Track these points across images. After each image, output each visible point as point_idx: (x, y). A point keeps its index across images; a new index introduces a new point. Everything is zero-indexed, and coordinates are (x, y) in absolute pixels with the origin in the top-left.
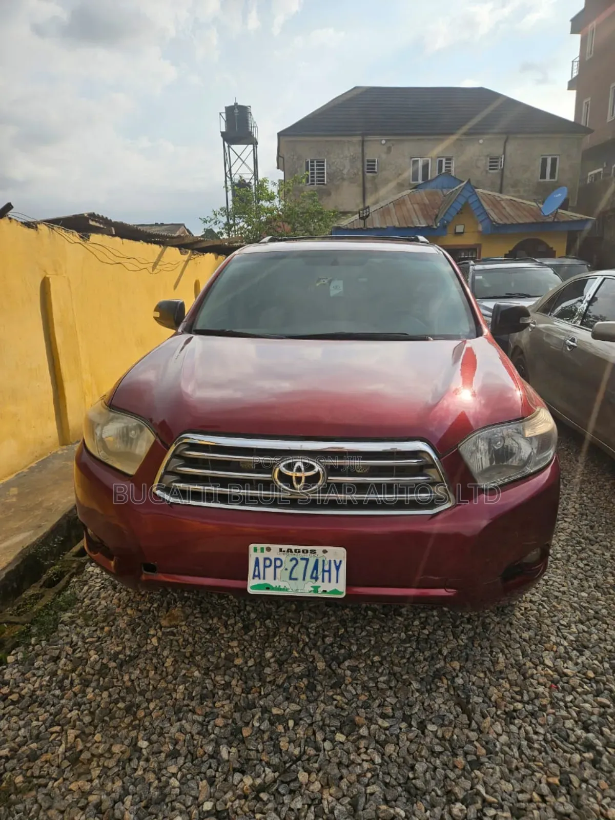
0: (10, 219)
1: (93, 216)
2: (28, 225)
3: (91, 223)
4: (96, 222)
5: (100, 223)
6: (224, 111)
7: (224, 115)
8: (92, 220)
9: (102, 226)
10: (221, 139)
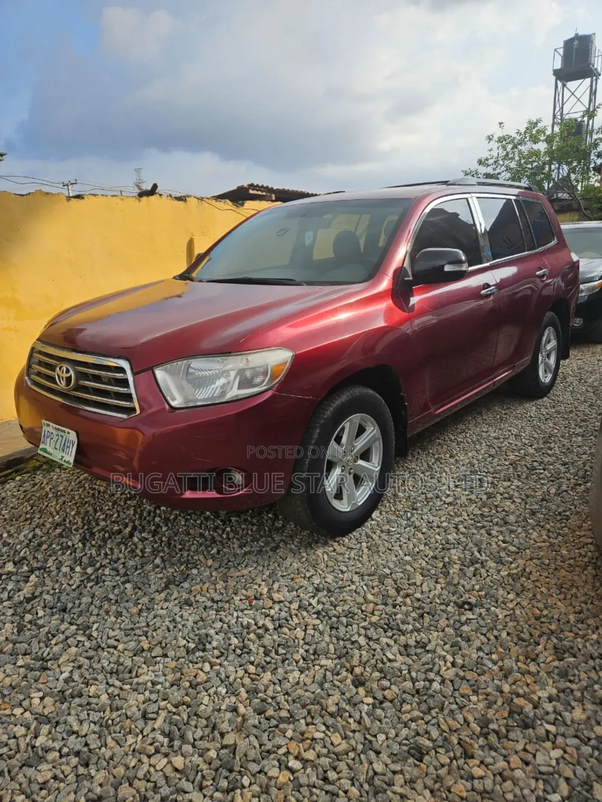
0: (161, 195)
1: (251, 186)
2: (179, 199)
3: (251, 192)
4: (257, 190)
5: (262, 191)
6: (562, 45)
7: (561, 51)
8: (253, 190)
9: (264, 194)
10: (554, 78)
